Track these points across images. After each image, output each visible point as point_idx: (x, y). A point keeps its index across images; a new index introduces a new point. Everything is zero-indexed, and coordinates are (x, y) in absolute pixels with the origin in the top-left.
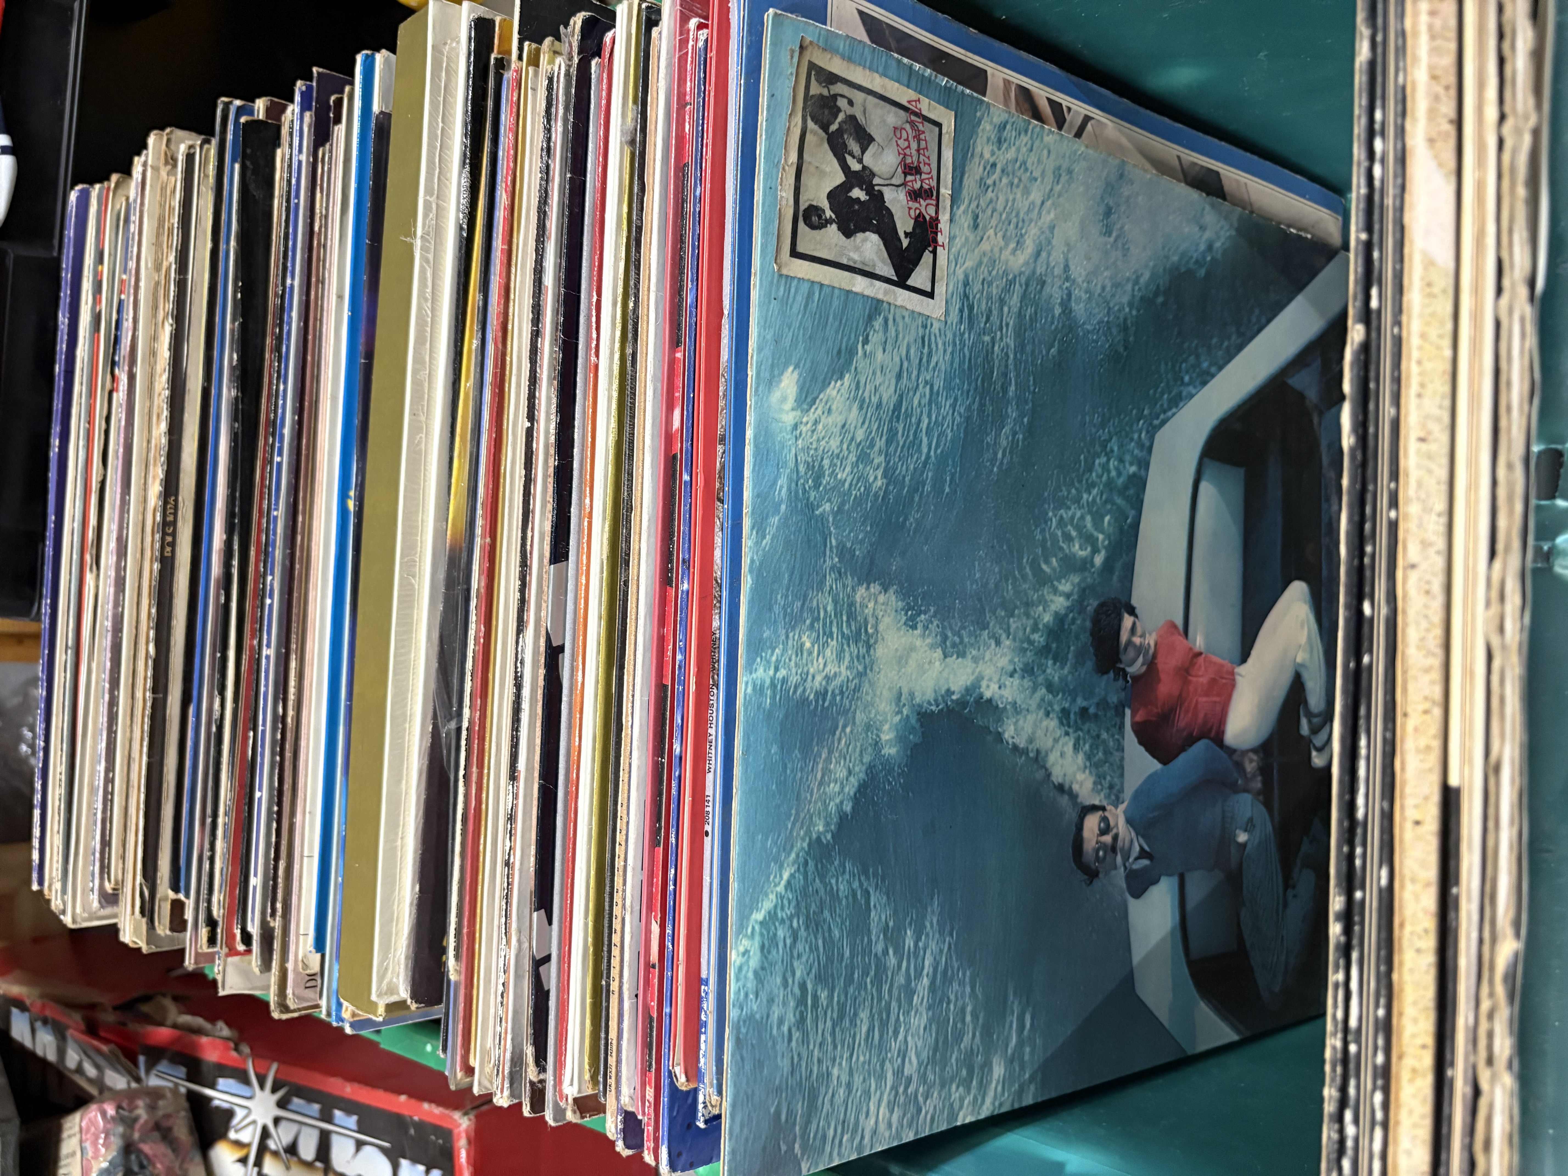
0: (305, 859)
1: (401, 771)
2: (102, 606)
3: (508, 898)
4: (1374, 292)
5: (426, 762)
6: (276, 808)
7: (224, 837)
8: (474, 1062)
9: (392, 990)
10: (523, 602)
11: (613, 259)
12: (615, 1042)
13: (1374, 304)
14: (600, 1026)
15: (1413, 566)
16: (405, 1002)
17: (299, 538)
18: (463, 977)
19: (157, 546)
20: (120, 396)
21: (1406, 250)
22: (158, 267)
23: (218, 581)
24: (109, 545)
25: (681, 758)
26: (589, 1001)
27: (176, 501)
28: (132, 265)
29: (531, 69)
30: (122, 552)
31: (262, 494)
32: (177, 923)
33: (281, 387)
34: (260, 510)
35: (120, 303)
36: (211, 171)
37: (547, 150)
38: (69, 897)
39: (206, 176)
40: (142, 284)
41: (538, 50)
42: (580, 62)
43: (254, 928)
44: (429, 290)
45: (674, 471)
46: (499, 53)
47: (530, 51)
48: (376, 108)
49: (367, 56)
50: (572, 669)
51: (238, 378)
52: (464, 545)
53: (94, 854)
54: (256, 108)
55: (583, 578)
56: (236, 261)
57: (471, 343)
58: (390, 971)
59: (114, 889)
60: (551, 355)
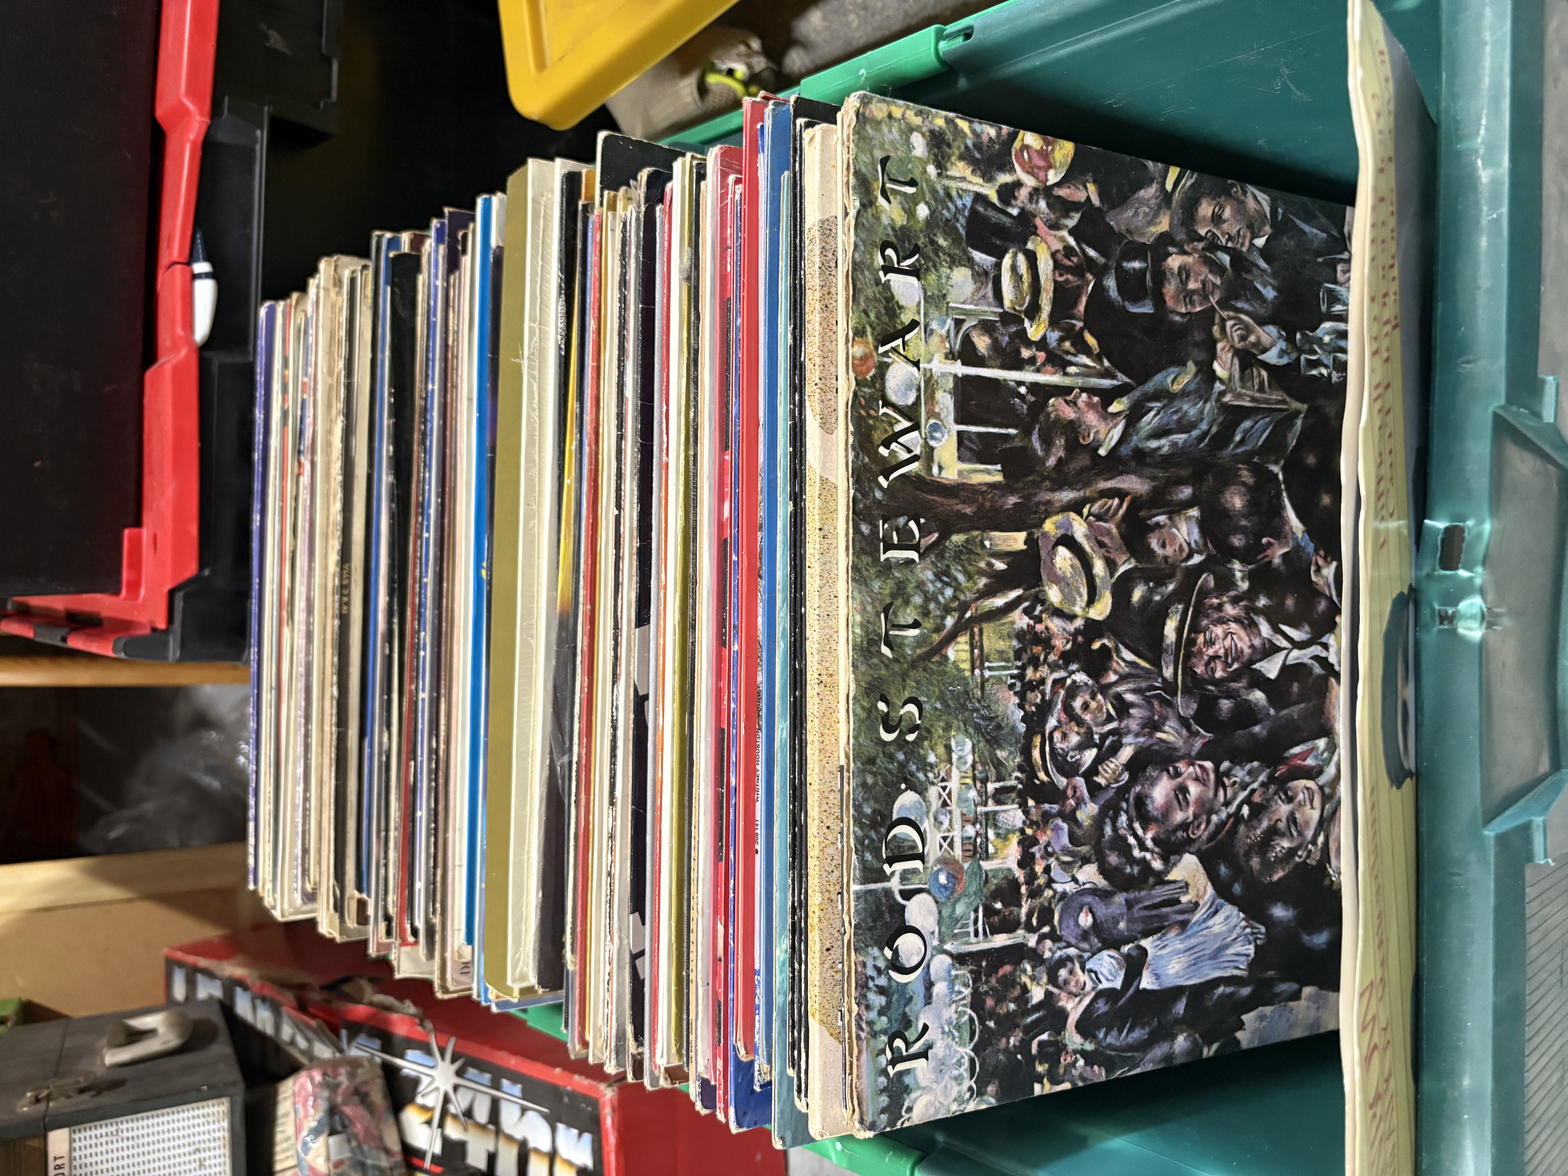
0: (457, 868)
1: (526, 798)
2: (296, 656)
3: (610, 902)
5: (545, 790)
6: (433, 825)
7: (396, 848)
8: (589, 1037)
9: (523, 977)
10: (616, 658)
11: (677, 376)
12: (693, 1023)
14: (683, 1009)
16: (534, 987)
17: (445, 601)
18: (578, 967)
19: (337, 605)
20: (305, 480)
22: (330, 372)
23: (383, 635)
24: (300, 604)
25: (736, 789)
26: (673, 988)
27: (350, 567)
28: (311, 370)
29: (610, 214)
30: (310, 610)
31: (415, 564)
32: (362, 919)
33: (427, 475)
34: (414, 577)
35: (303, 402)
36: (369, 292)
37: (623, 283)
38: (278, 895)
39: (365, 297)
40: (320, 386)
41: (615, 197)
42: (647, 209)
43: (420, 924)
44: (536, 401)
45: (726, 552)
46: (586, 199)
47: (609, 199)
48: (494, 243)
49: (486, 200)
50: (656, 714)
51: (394, 466)
52: (571, 611)
53: (296, 859)
54: (403, 240)
55: (662, 638)
56: (390, 368)
57: (571, 444)
58: (521, 961)
59: (313, 889)
60: (632, 455)
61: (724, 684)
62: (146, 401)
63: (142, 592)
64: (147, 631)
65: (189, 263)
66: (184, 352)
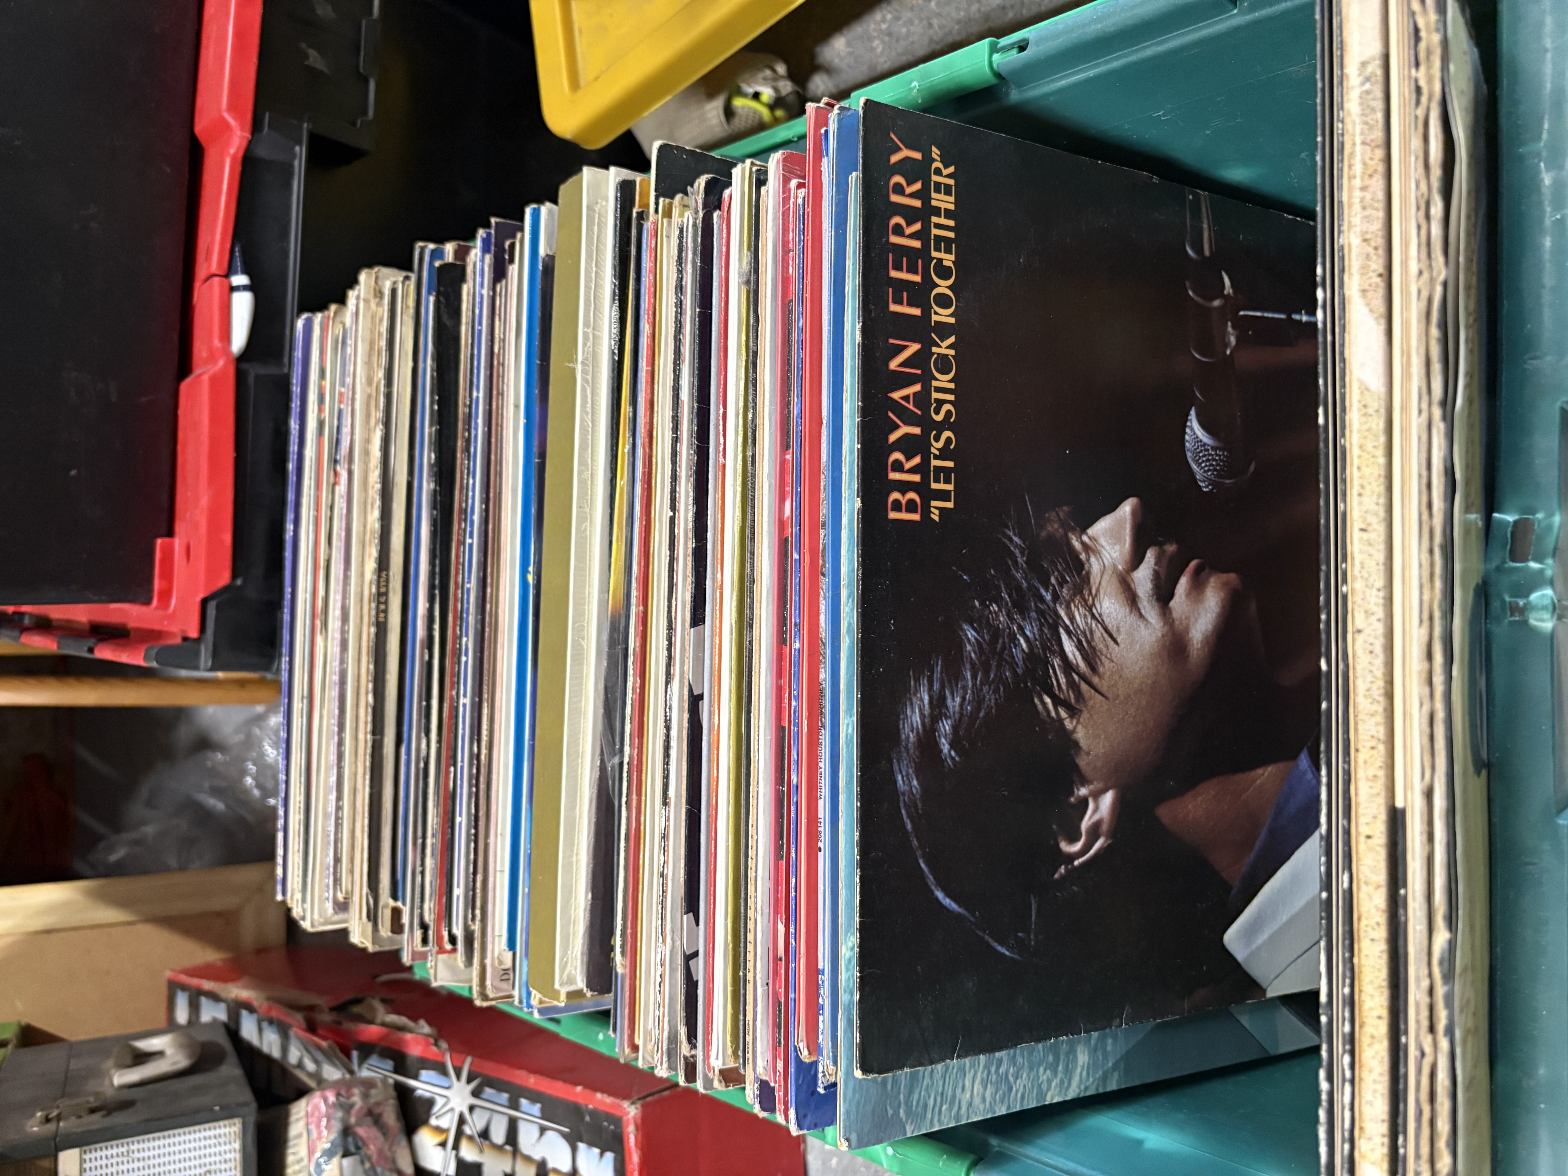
0: (498, 874)
1: (575, 799)
2: (330, 663)
3: (663, 904)
4: (1321, 411)
5: (595, 792)
6: (473, 831)
7: (433, 855)
8: (639, 1041)
9: (571, 981)
10: (670, 657)
11: (735, 379)
12: (751, 1023)
13: (1321, 421)
14: (739, 1010)
15: (1360, 631)
16: (582, 990)
17: (488, 606)
18: (628, 970)
19: (373, 613)
20: (341, 489)
21: (1347, 379)
22: (369, 381)
23: (422, 642)
24: (335, 612)
25: (797, 787)
26: (729, 989)
27: (387, 575)
28: (349, 380)
29: (665, 220)
30: (345, 617)
31: (457, 569)
32: (397, 927)
33: (471, 481)
34: (456, 583)
35: (340, 412)
36: (411, 302)
37: (680, 288)
38: (308, 906)
39: (407, 307)
40: (358, 396)
41: (671, 204)
42: (704, 215)
43: (458, 931)
44: (589, 405)
45: (786, 551)
46: (640, 207)
47: (664, 206)
48: (542, 252)
49: (534, 209)
50: (711, 713)
51: (436, 473)
52: (623, 612)
53: (328, 869)
54: (446, 251)
55: (717, 638)
56: (432, 377)
57: (624, 448)
58: (569, 965)
59: (345, 898)
60: (688, 457)
61: (785, 682)
62: (180, 412)
63: (173, 602)
64: (178, 640)
65: (227, 276)
66: (221, 363)
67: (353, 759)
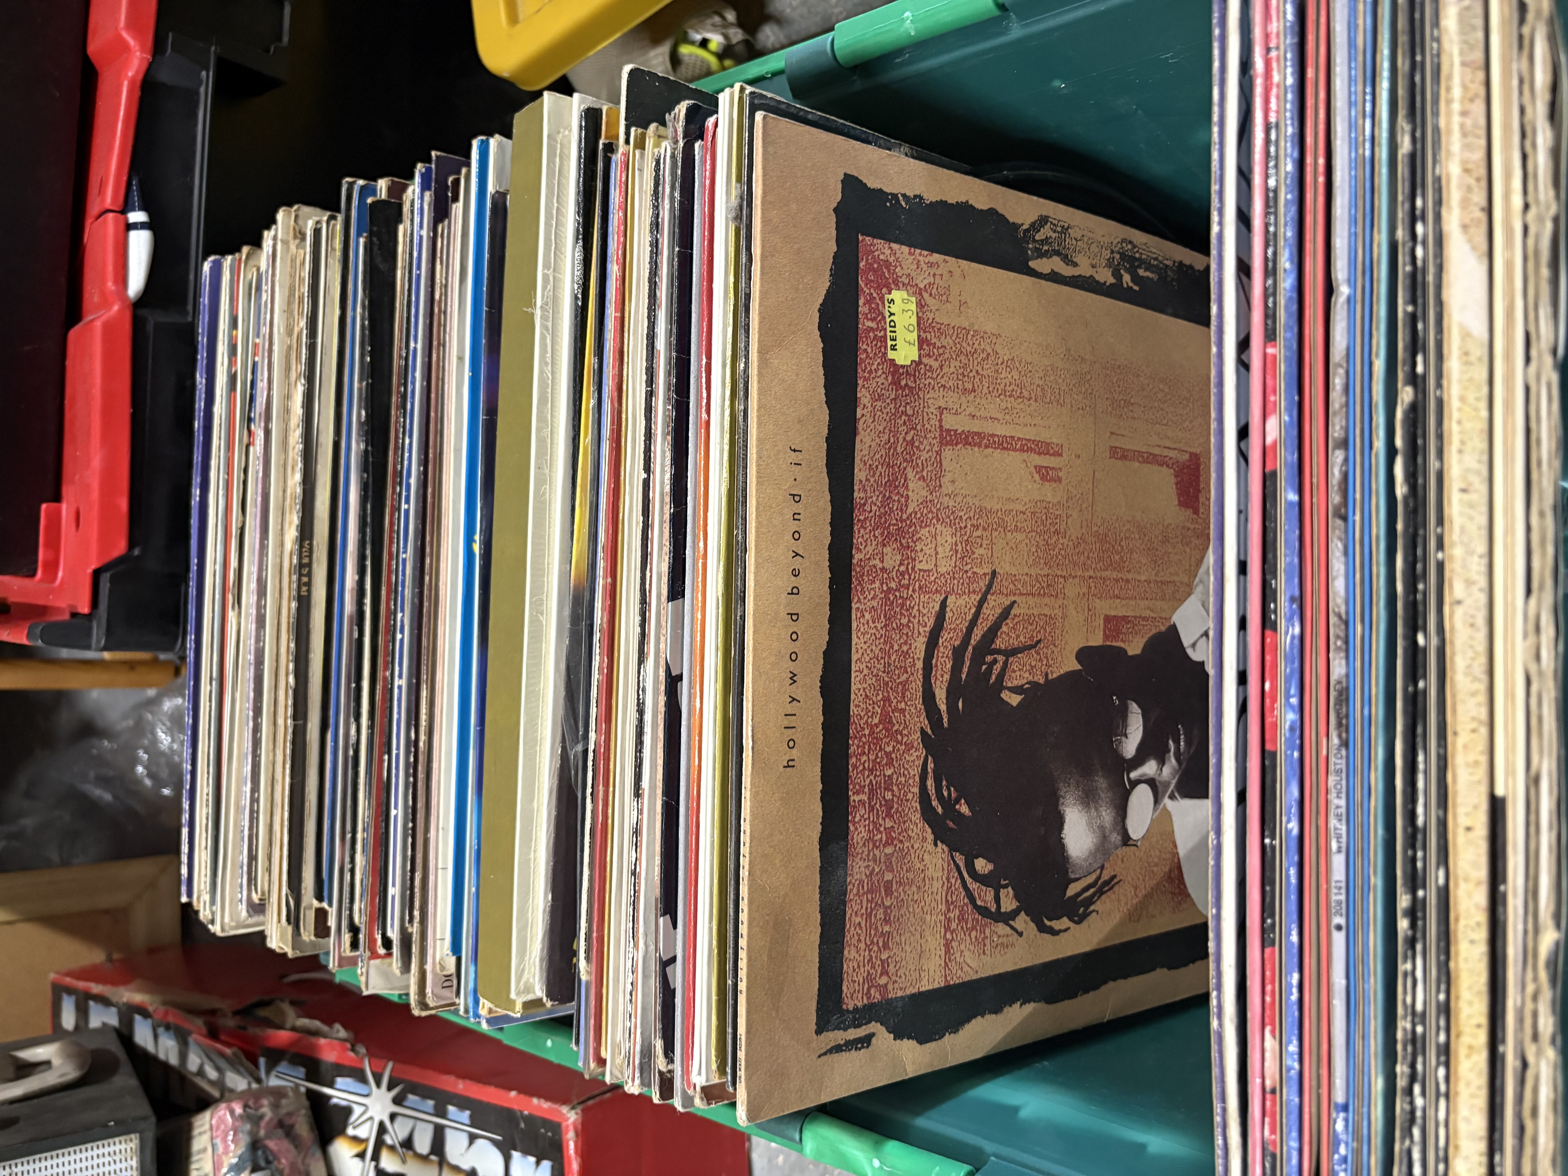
0: (440, 871)
1: (534, 790)
2: (244, 641)
3: (635, 904)
4: (1420, 359)
5: (556, 782)
6: (411, 825)
7: (364, 851)
8: (606, 1054)
9: (528, 989)
10: (643, 635)
11: (721, 325)
12: (743, 1038)
13: (1420, 369)
14: (727, 1022)
15: (1459, 602)
16: (541, 1000)
17: (427, 578)
18: (593, 977)
19: (295, 586)
20: (257, 449)
21: (1446, 324)
22: (289, 331)
23: (351, 618)
24: (249, 585)
26: (713, 997)
27: (311, 545)
28: (265, 330)
29: (637, 152)
30: (262, 592)
31: (391, 538)
32: (322, 930)
33: (407, 441)
34: (390, 553)
35: (255, 365)
36: (338, 244)
37: (656, 225)
38: (218, 907)
39: (333, 249)
40: (276, 348)
41: (644, 135)
42: (685, 145)
43: (393, 934)
44: (549, 355)
46: (606, 138)
47: (636, 136)
48: (491, 189)
49: (483, 142)
50: (690, 696)
51: (367, 432)
52: (587, 585)
53: (242, 867)
54: (379, 188)
55: (699, 613)
56: (363, 326)
57: (588, 402)
58: (526, 972)
59: (261, 900)
60: (664, 413)
62: (69, 363)
63: (61, 574)
64: (65, 617)
65: (124, 211)
66: (116, 308)
67: (271, 747)
